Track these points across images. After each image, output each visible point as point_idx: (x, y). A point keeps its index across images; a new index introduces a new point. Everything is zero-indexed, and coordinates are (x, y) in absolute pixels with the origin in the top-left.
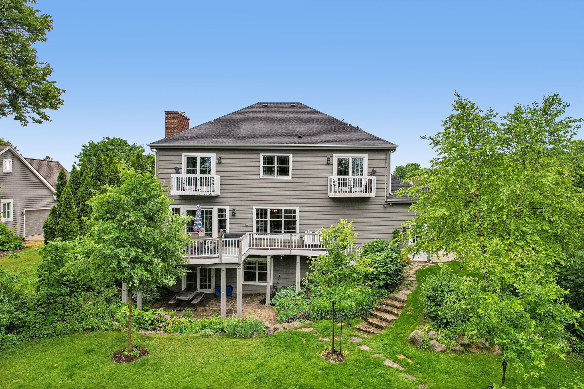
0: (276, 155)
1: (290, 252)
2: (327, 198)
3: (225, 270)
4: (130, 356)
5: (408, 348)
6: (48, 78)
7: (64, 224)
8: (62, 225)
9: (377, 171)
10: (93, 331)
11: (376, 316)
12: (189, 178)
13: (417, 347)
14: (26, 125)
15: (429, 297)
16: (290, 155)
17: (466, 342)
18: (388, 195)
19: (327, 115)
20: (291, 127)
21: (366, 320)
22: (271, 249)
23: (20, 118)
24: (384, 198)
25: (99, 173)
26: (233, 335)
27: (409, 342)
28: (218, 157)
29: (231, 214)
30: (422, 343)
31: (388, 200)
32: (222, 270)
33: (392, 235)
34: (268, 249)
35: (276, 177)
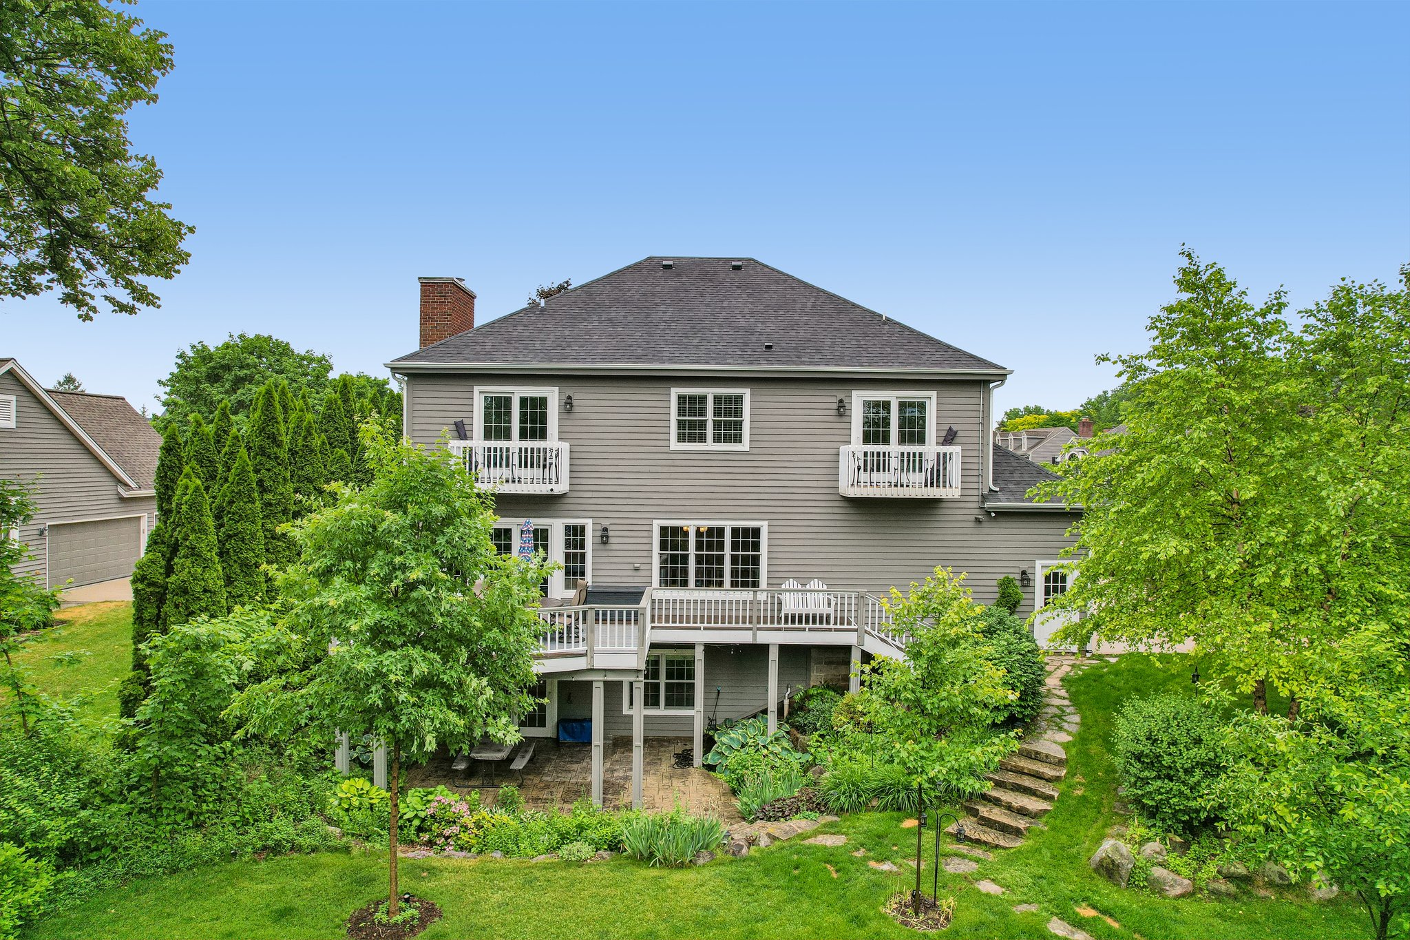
0: (710, 392)
1: (754, 635)
2: (837, 498)
3: (601, 685)
4: (396, 924)
5: (1097, 886)
6: (150, 195)
7: (189, 572)
8: (184, 575)
9: (960, 433)
10: (280, 853)
11: (997, 802)
12: (489, 449)
13: (1119, 885)
14: (91, 319)
15: (1138, 757)
16: (746, 392)
17: (1239, 871)
18: (986, 491)
19: (824, 292)
20: (742, 323)
21: (975, 813)
22: (705, 629)
23: (75, 299)
24: (975, 499)
25: (268, 438)
26: (645, 858)
27: (1096, 870)
28: (564, 397)
29: (599, 540)
30: (1132, 874)
31: (987, 505)
32: (595, 685)
33: (997, 589)
34: (699, 628)
35: (710, 445)
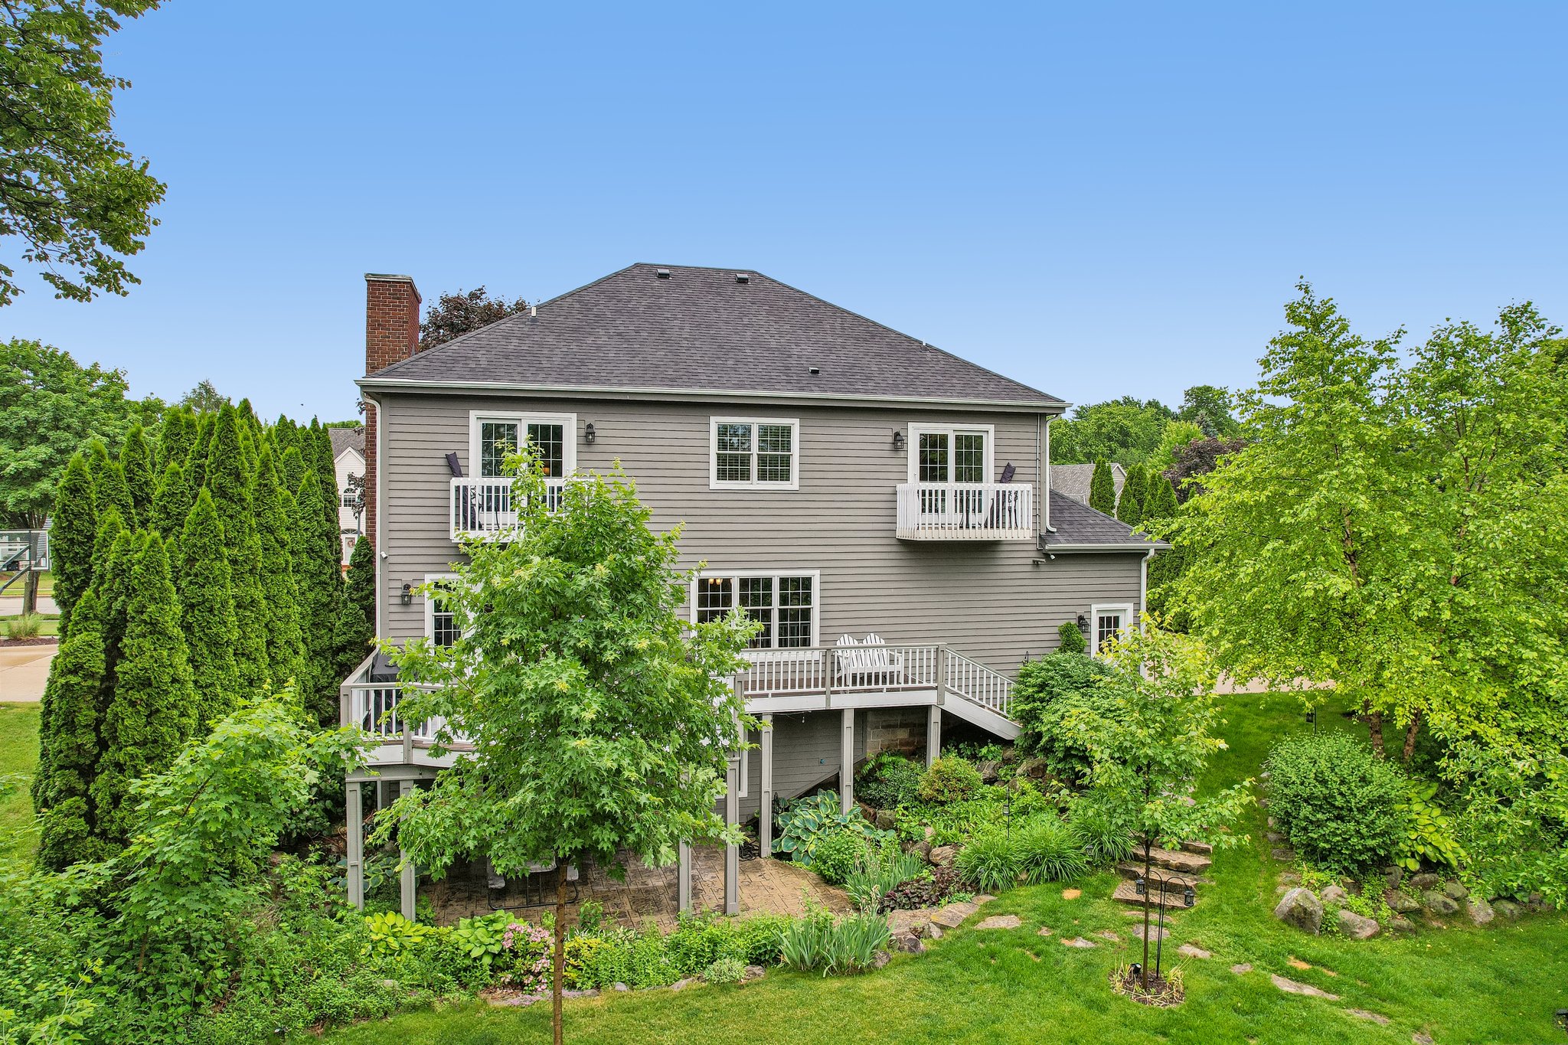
0: (756, 422)
9: (1017, 470)
11: (1152, 861)
16: (794, 423)
22: (774, 695)
24: (1032, 540)
27: (1285, 920)
28: (584, 425)
31: (1046, 547)
33: (1057, 637)
34: (766, 696)
35: (755, 484)
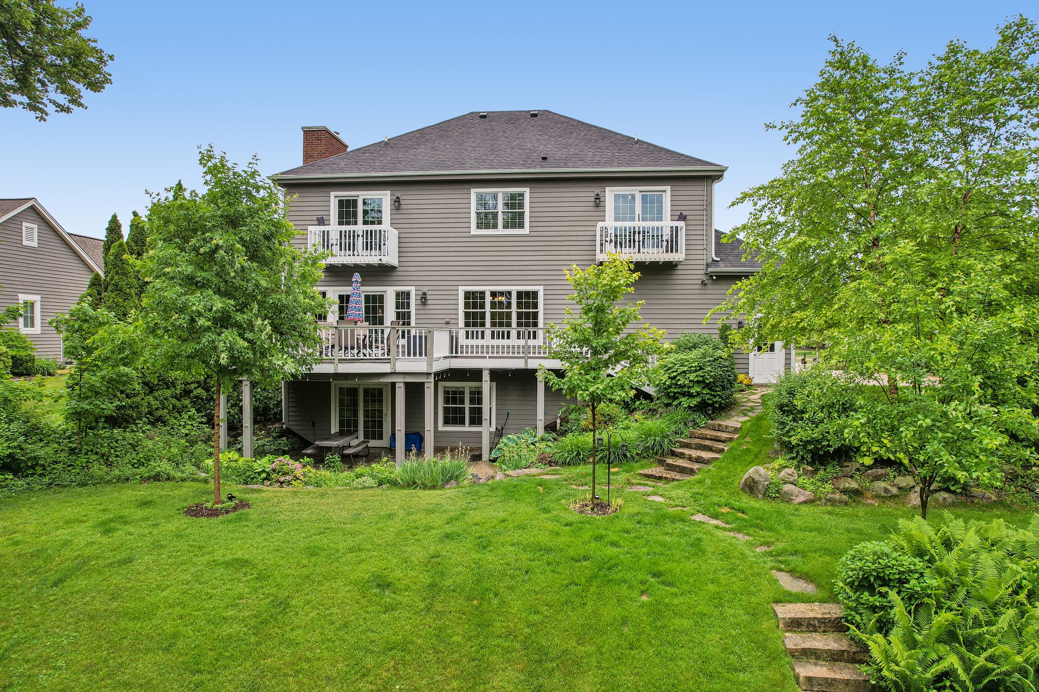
1: (526, 363)
3: (402, 385)
5: (740, 498)
9: (688, 216)
11: (682, 456)
12: (341, 232)
13: (758, 497)
14: (45, 120)
15: (781, 407)
16: (526, 191)
17: (852, 486)
18: (710, 261)
19: (596, 127)
20: (529, 146)
21: (661, 463)
22: (490, 357)
24: (702, 267)
26: (410, 484)
27: (743, 489)
28: (394, 198)
29: (419, 302)
30: (767, 489)
31: (710, 270)
32: (397, 385)
34: (485, 357)
35: (500, 231)
